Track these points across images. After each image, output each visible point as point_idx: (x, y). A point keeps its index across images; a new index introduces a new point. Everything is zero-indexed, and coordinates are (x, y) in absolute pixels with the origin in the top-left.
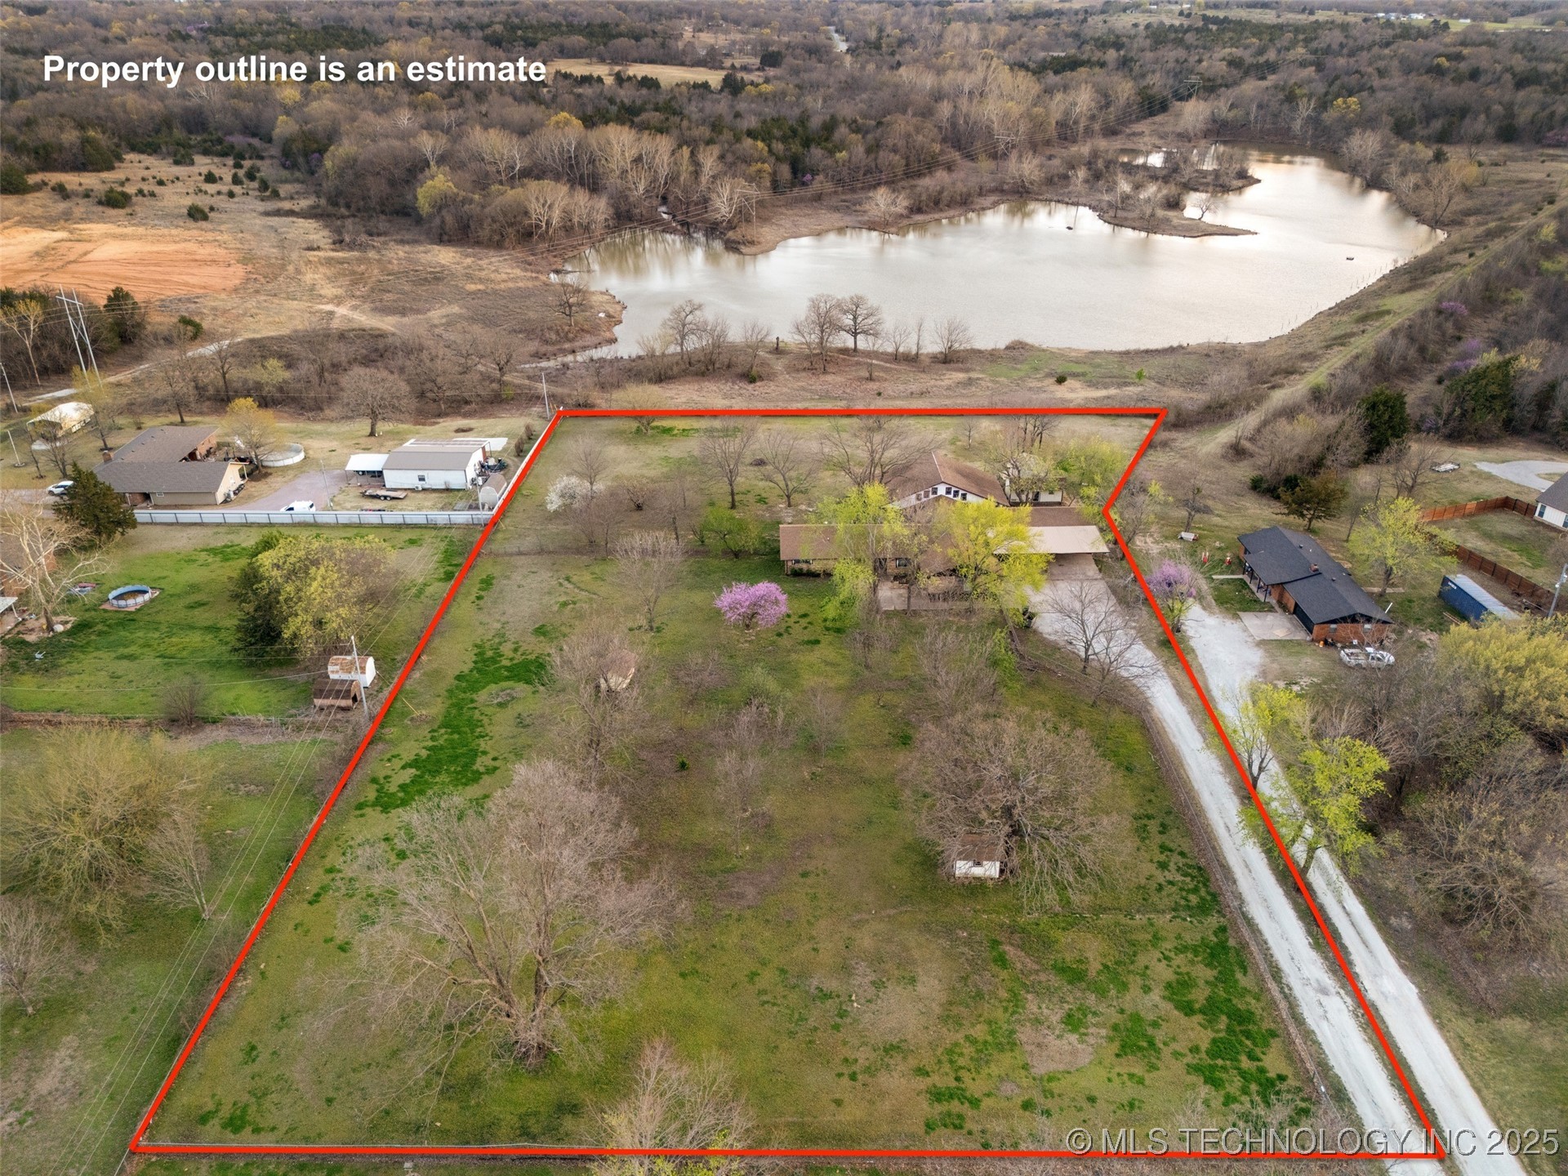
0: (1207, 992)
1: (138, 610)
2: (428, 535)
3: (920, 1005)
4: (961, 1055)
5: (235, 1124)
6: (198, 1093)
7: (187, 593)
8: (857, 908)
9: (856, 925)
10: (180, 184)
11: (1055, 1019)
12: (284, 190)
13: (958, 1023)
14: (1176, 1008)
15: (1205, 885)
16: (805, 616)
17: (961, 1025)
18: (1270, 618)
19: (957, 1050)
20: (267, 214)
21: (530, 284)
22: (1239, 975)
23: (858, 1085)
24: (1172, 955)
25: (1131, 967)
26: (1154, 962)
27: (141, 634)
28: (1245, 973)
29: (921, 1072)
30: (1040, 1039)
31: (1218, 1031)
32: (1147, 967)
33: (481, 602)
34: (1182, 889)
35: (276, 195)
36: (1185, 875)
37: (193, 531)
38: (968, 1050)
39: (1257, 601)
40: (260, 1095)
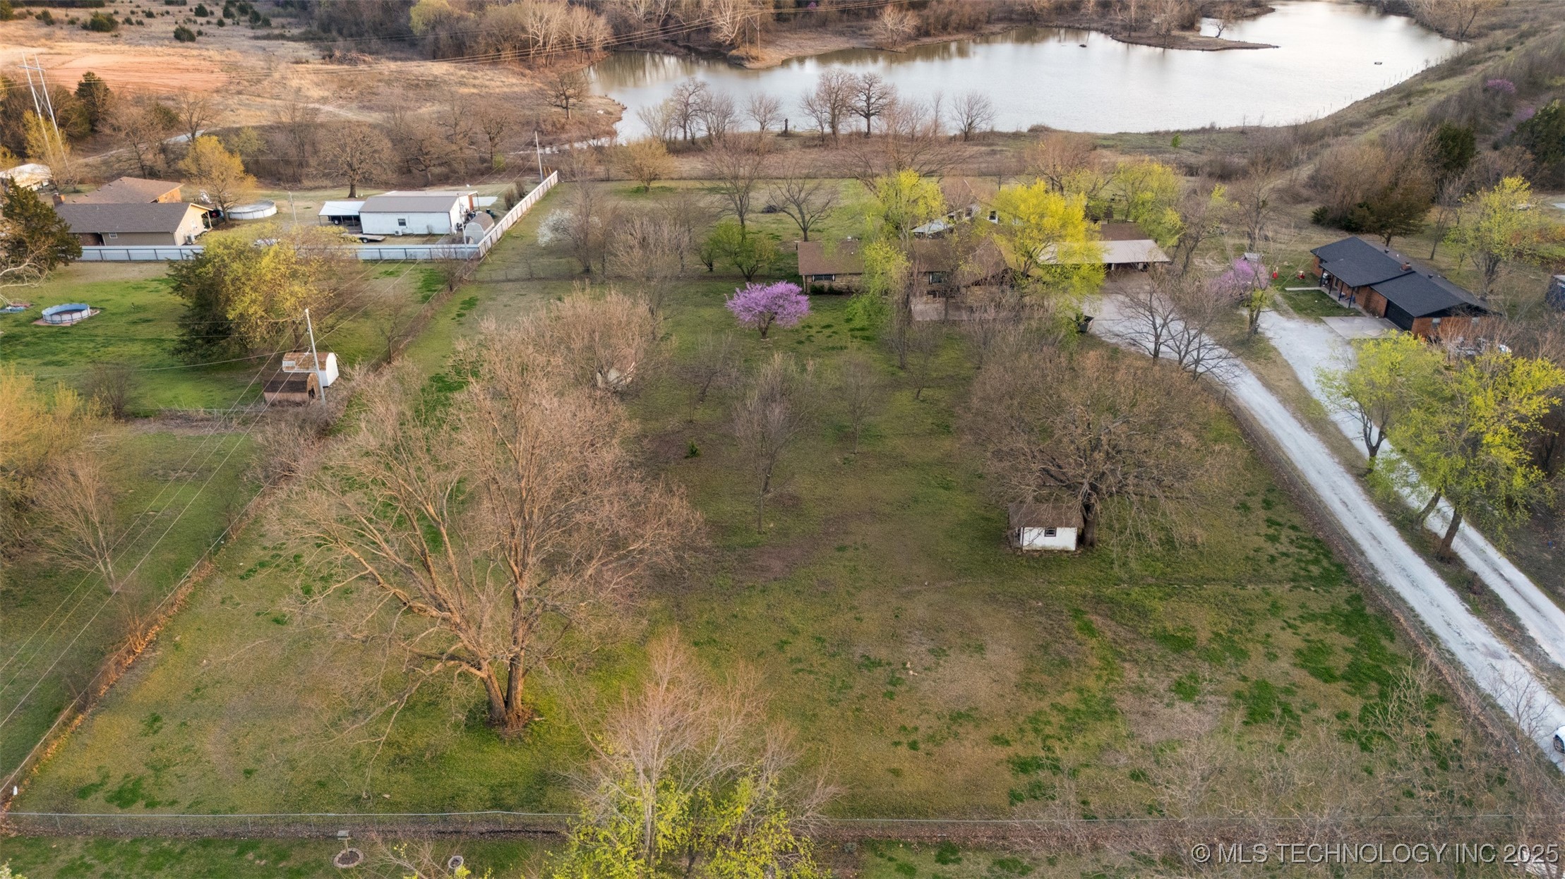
0: (1349, 658)
1: (72, 326)
2: (407, 270)
3: (992, 674)
4: (1049, 723)
5: (123, 798)
6: (80, 765)
7: (130, 313)
8: (906, 581)
9: (907, 596)
10: (169, 17)
11: (1161, 688)
12: (274, 22)
13: (1041, 690)
14: (1312, 674)
15: (1326, 556)
16: (828, 326)
17: (1045, 693)
18: (1358, 321)
19: (1043, 718)
20: (257, 38)
21: (526, 90)
22: (1385, 642)
23: (921, 754)
24: (1298, 623)
25: (1249, 636)
26: (1277, 631)
27: (75, 345)
28: (1392, 639)
29: (999, 740)
30: (1146, 708)
31: (1369, 697)
32: (1268, 636)
33: (462, 319)
34: (1299, 561)
35: (267, 23)
36: (1302, 547)
37: (145, 267)
38: (1056, 719)
39: (1340, 307)
40: (158, 768)
